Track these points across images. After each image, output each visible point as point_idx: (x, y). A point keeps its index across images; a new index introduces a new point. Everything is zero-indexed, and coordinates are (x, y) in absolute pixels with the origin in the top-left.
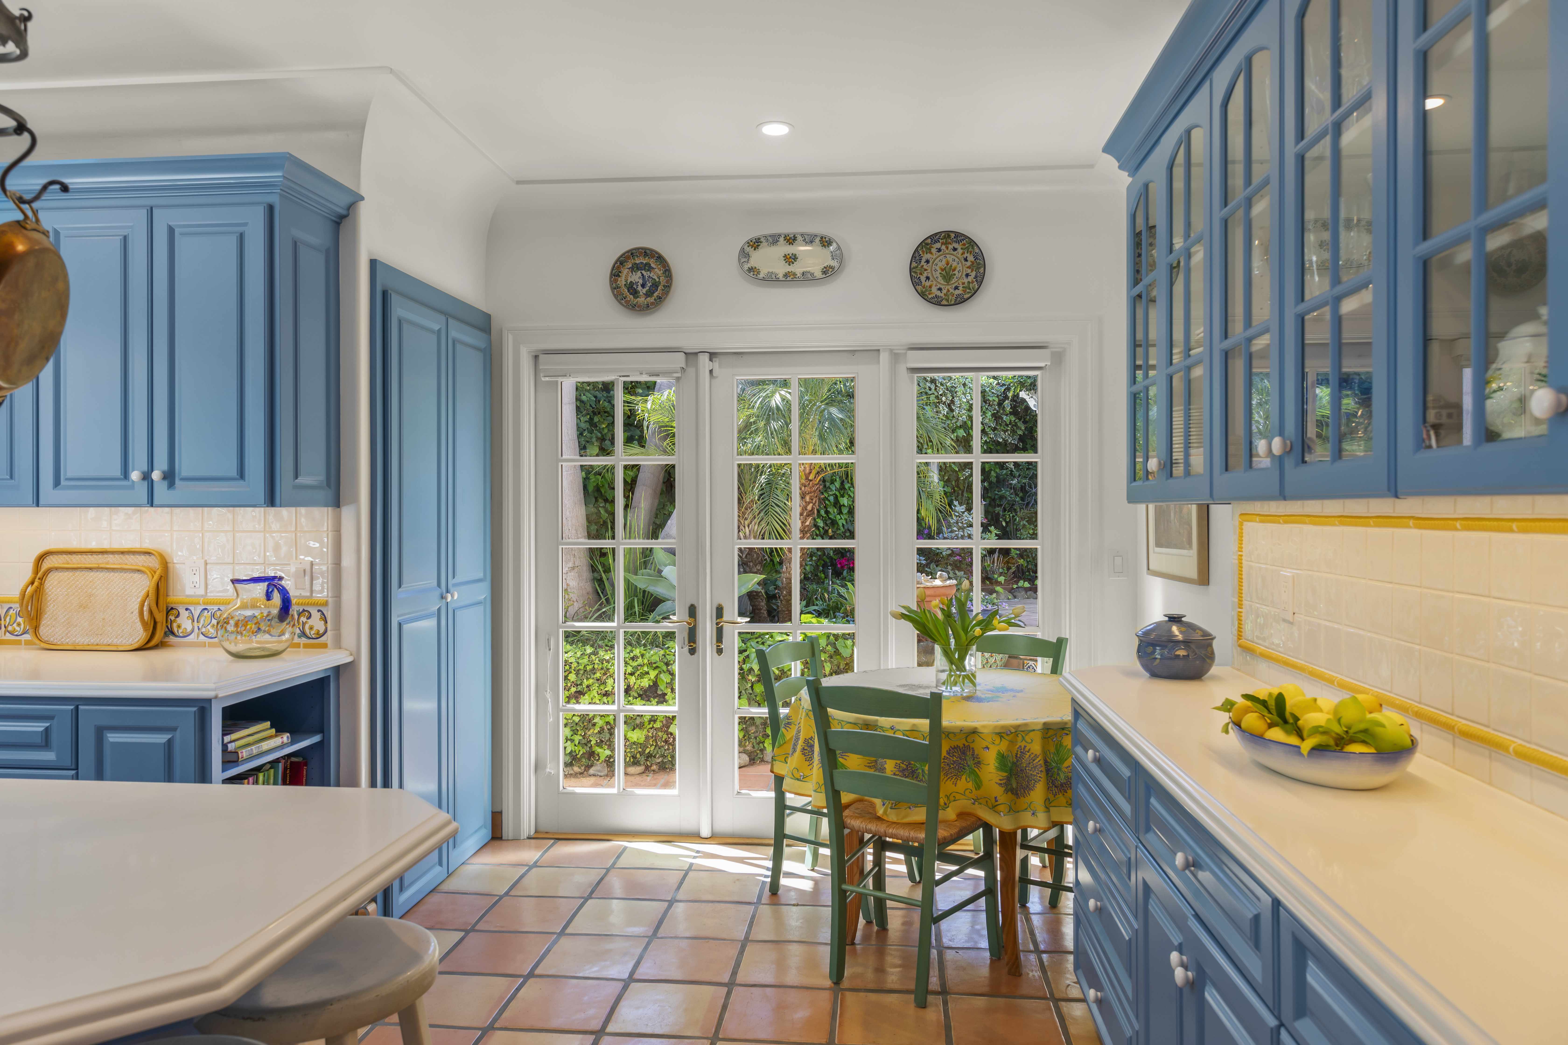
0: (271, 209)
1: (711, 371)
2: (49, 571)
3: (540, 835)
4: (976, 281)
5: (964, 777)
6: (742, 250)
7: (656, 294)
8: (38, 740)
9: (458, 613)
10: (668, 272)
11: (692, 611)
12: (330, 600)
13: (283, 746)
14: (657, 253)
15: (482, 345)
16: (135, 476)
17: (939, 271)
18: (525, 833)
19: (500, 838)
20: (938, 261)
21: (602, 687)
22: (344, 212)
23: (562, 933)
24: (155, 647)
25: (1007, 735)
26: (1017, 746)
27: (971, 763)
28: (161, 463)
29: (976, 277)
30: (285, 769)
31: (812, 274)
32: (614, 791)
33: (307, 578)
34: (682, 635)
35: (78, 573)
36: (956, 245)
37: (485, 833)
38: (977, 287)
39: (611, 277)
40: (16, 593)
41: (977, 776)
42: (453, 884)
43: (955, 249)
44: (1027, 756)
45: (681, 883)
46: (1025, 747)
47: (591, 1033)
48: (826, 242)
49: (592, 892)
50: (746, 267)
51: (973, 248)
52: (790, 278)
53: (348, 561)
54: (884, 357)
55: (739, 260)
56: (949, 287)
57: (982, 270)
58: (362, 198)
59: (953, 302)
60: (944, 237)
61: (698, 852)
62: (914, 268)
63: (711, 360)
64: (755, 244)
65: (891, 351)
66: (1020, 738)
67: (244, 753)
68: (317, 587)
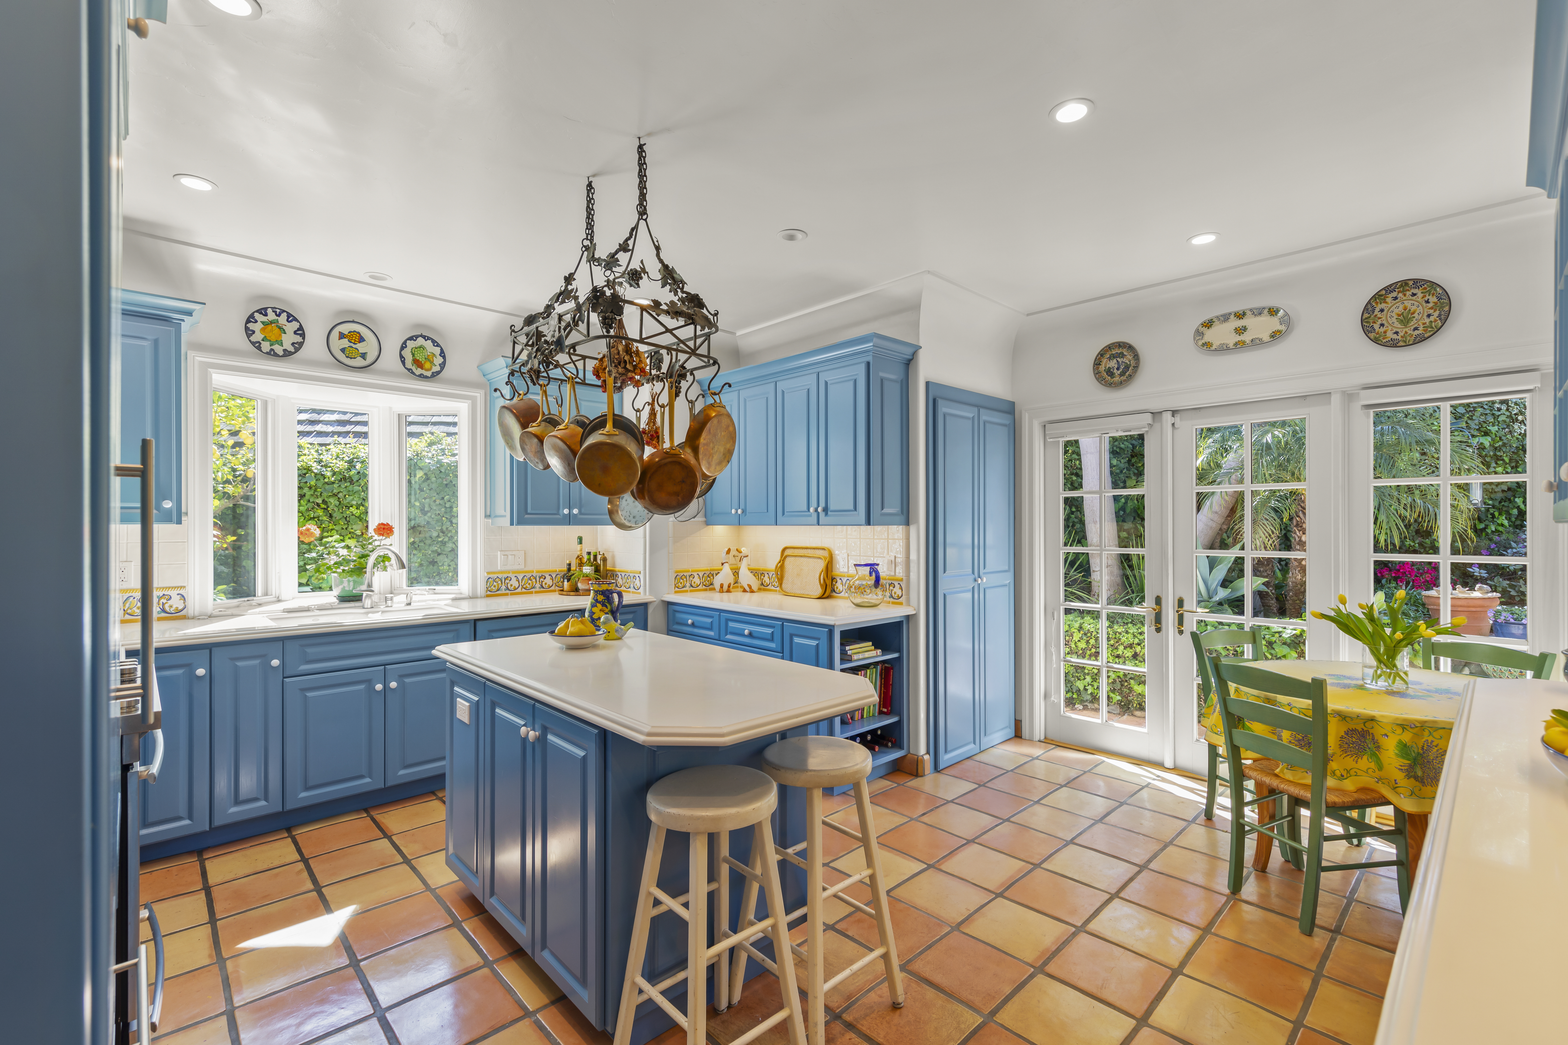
0: (868, 364)
1: (1173, 424)
2: (786, 557)
3: (1047, 741)
4: (1440, 319)
5: (1365, 758)
6: (1197, 331)
7: (1127, 374)
8: (769, 637)
9: (987, 591)
10: (1136, 357)
11: (1158, 601)
12: (904, 578)
13: (877, 656)
14: (1128, 344)
15: (1007, 422)
16: (812, 510)
17: (1396, 317)
18: (1037, 738)
19: (1021, 737)
20: (1393, 309)
21: (1115, 651)
22: (910, 357)
23: (1038, 802)
24: (827, 598)
25: (1411, 728)
26: (1424, 740)
27: (1371, 746)
28: (822, 504)
29: (1440, 316)
30: (882, 670)
31: (1260, 340)
32: (1099, 721)
33: (893, 565)
34: (1150, 618)
35: (797, 558)
36: (1415, 291)
37: (1010, 732)
38: (1440, 324)
39: (1094, 366)
40: (773, 567)
41: (1378, 759)
42: (982, 757)
43: (1414, 295)
44: (1435, 750)
45: (1135, 793)
46: (1432, 741)
47: (1032, 864)
48: (1273, 312)
49: (1068, 783)
50: (1200, 343)
51: (1435, 290)
52: (1239, 346)
53: (913, 556)
54: (1336, 399)
55: (1194, 339)
56: (1407, 330)
57: (1446, 309)
58: (921, 347)
59: (1411, 343)
60: (1401, 286)
61: (1158, 776)
62: (1366, 319)
63: (1173, 416)
64: (1209, 324)
65: (1344, 392)
66: (1426, 733)
67: (855, 657)
68: (897, 571)
